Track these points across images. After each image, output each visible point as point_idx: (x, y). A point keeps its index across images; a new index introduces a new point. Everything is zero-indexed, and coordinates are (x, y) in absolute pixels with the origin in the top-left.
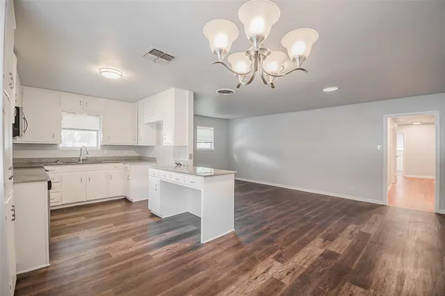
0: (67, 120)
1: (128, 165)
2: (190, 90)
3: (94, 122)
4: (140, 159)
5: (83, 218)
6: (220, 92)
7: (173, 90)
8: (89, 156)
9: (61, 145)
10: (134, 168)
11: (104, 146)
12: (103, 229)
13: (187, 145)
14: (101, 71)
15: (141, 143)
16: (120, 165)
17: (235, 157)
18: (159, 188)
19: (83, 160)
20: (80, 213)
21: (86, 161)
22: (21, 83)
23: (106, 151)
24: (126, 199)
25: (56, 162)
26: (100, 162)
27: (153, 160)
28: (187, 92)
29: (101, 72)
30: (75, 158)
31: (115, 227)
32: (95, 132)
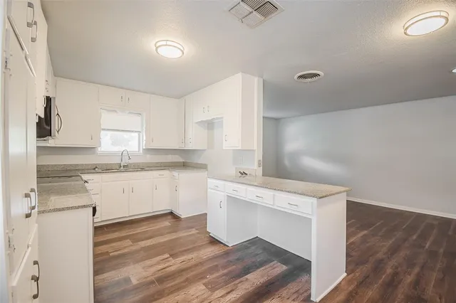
0: (107, 119)
1: (176, 173)
2: (261, 76)
3: (135, 122)
4: (184, 166)
5: (128, 242)
6: (300, 77)
7: (240, 75)
8: (130, 161)
9: (99, 149)
10: (183, 176)
11: (148, 151)
12: (158, 263)
13: (255, 148)
14: (158, 44)
15: (190, 147)
16: (166, 173)
17: (287, 162)
18: (224, 205)
19: (124, 166)
20: (123, 233)
21: (126, 168)
22: (54, 73)
23: (148, 156)
24: (171, 213)
25: (94, 169)
26: (142, 169)
27: (203, 167)
28: (256, 79)
29: (157, 48)
30: (115, 164)
31: (172, 261)
32: (137, 134)
